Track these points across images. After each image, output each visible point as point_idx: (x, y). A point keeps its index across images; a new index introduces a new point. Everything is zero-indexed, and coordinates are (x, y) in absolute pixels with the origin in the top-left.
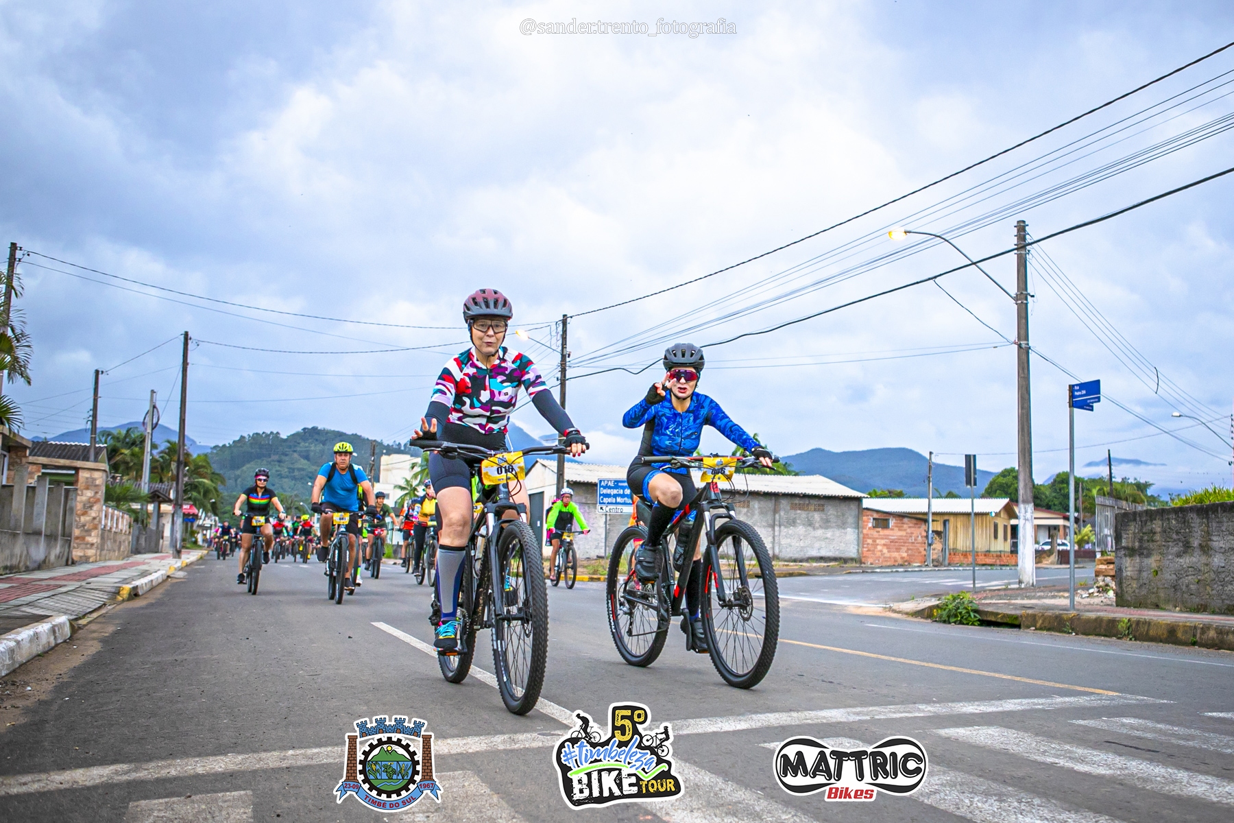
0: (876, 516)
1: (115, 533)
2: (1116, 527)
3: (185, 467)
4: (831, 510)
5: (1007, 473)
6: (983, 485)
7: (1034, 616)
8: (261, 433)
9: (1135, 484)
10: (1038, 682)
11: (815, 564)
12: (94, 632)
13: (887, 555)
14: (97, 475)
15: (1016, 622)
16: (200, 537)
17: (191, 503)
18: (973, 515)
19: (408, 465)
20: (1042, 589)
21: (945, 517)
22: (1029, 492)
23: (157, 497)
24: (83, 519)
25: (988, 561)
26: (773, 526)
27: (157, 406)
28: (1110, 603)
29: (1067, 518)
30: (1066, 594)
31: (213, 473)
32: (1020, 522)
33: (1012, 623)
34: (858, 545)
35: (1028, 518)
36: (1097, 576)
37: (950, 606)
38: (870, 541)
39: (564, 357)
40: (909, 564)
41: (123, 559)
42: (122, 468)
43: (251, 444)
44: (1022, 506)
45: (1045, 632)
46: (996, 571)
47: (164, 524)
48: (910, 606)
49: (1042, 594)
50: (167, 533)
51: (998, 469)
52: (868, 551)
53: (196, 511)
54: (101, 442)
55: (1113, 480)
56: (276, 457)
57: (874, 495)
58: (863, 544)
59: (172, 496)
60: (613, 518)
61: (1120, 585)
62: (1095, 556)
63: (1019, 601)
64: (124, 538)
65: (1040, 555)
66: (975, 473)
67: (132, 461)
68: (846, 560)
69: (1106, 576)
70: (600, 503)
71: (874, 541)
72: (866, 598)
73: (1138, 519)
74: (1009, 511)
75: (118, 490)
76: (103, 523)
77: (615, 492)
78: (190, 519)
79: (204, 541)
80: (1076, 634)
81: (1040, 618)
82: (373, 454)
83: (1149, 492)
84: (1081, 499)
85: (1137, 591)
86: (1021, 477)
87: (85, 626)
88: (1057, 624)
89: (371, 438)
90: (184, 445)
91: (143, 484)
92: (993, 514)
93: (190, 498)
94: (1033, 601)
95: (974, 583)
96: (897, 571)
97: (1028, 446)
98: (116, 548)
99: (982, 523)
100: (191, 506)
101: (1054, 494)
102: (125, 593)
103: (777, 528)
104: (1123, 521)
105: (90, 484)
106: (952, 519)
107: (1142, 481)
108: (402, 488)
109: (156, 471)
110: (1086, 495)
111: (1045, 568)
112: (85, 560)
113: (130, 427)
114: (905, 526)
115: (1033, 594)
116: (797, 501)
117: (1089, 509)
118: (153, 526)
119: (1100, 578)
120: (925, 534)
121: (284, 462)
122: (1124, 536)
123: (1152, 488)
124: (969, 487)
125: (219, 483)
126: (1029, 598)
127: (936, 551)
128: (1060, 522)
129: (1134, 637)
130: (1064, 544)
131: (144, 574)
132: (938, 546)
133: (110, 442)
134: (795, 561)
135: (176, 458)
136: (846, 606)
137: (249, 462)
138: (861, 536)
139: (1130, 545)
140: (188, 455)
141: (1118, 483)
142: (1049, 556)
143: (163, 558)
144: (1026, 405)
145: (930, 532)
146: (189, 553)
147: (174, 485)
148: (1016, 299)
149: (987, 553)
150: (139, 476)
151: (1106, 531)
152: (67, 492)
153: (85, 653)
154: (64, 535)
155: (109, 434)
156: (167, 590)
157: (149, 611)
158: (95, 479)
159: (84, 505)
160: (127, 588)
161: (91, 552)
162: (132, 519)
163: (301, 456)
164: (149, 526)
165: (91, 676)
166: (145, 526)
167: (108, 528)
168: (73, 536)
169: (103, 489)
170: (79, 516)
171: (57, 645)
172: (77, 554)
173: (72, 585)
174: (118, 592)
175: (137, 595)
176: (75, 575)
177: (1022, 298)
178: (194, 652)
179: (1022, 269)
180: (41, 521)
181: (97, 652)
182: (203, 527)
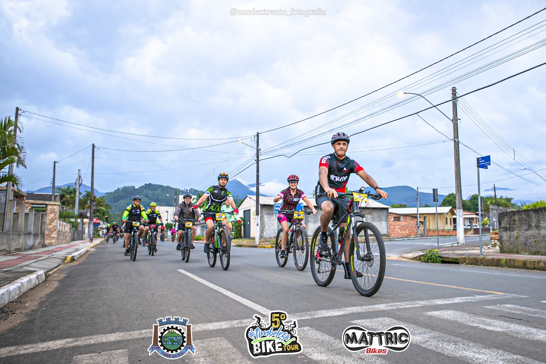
0: (395, 216)
1: (64, 232)
2: (499, 219)
3: (94, 202)
4: (375, 214)
5: (451, 195)
6: (441, 201)
7: (465, 259)
8: (127, 186)
9: (506, 199)
10: (468, 289)
12: (56, 277)
13: (400, 232)
14: (55, 207)
15: (457, 261)
16: (101, 233)
17: (97, 218)
18: (437, 214)
20: (467, 246)
21: (424, 215)
22: (460, 203)
23: (82, 216)
24: (50, 227)
25: (444, 234)
27: (81, 176)
28: (497, 251)
29: (478, 215)
30: (478, 248)
31: (106, 205)
32: (458, 217)
33: (455, 262)
34: (387, 229)
35: (460, 215)
36: (491, 240)
37: (428, 255)
38: (392, 227)
39: (258, 151)
40: (410, 236)
41: (67, 243)
42: (66, 203)
43: (123, 191)
44: (458, 210)
45: (470, 266)
46: (447, 238)
47: (85, 228)
48: (411, 255)
49: (468, 248)
50: (86, 231)
51: (446, 194)
52: (392, 231)
53: (98, 221)
54: (57, 192)
55: (496, 197)
57: (393, 207)
58: (389, 228)
59: (88, 215)
61: (501, 243)
62: (490, 231)
63: (458, 252)
64: (67, 234)
65: (466, 231)
66: (437, 197)
67: (71, 200)
69: (495, 240)
70: (275, 214)
71: (394, 227)
72: (393, 252)
73: (508, 215)
74: (452, 212)
75: (65, 213)
76: (58, 228)
78: (96, 225)
79: (103, 234)
80: (484, 266)
81: (467, 259)
82: (176, 195)
83: (512, 202)
84: (483, 206)
85: (509, 246)
86: (457, 198)
87: (51, 274)
88: (475, 262)
89: (175, 187)
90: (93, 193)
91: (75, 210)
92: (445, 214)
93: (96, 216)
94: (464, 252)
95: (438, 244)
96: (405, 240)
97: (459, 184)
98: (65, 239)
99: (441, 218)
100: (97, 220)
101: (471, 204)
102: (69, 259)
104: (502, 216)
105: (52, 211)
106: (427, 216)
107: (509, 197)
109: (81, 204)
110: (485, 204)
111: (468, 236)
112: (51, 244)
113: (69, 185)
114: (407, 220)
115: (464, 248)
117: (487, 210)
118: (80, 229)
119: (493, 241)
120: (416, 223)
122: (503, 222)
123: (513, 200)
124: (435, 202)
125: (109, 209)
126: (462, 250)
127: (421, 230)
128: (474, 216)
129: (508, 266)
130: (476, 226)
131: (77, 250)
132: (422, 228)
133: (61, 192)
135: (90, 198)
137: (121, 199)
138: (389, 225)
139: (505, 226)
140: (95, 197)
141: (498, 198)
142: (470, 231)
143: (85, 243)
144: (458, 167)
145: (418, 222)
146: (96, 240)
147: (89, 210)
148: (452, 121)
149: (443, 230)
150: (74, 207)
151: (494, 220)
152: (42, 215)
153: (52, 287)
154: (41, 234)
155: (60, 189)
156: (87, 257)
157: (79, 267)
158: (54, 209)
159: (50, 221)
160: (70, 256)
161: (53, 241)
162: (71, 226)
163: (144, 196)
164: (78, 229)
165: (55, 298)
166: (77, 228)
167: (61, 230)
168: (45, 234)
169: (58, 213)
170: (48, 225)
171: (39, 284)
172: (47, 242)
173: (46, 256)
174: (65, 259)
175: (74, 260)
176: (46, 251)
177: (455, 120)
178: (100, 285)
179: (455, 108)
180: (31, 229)
181: (57, 287)
182: (102, 228)
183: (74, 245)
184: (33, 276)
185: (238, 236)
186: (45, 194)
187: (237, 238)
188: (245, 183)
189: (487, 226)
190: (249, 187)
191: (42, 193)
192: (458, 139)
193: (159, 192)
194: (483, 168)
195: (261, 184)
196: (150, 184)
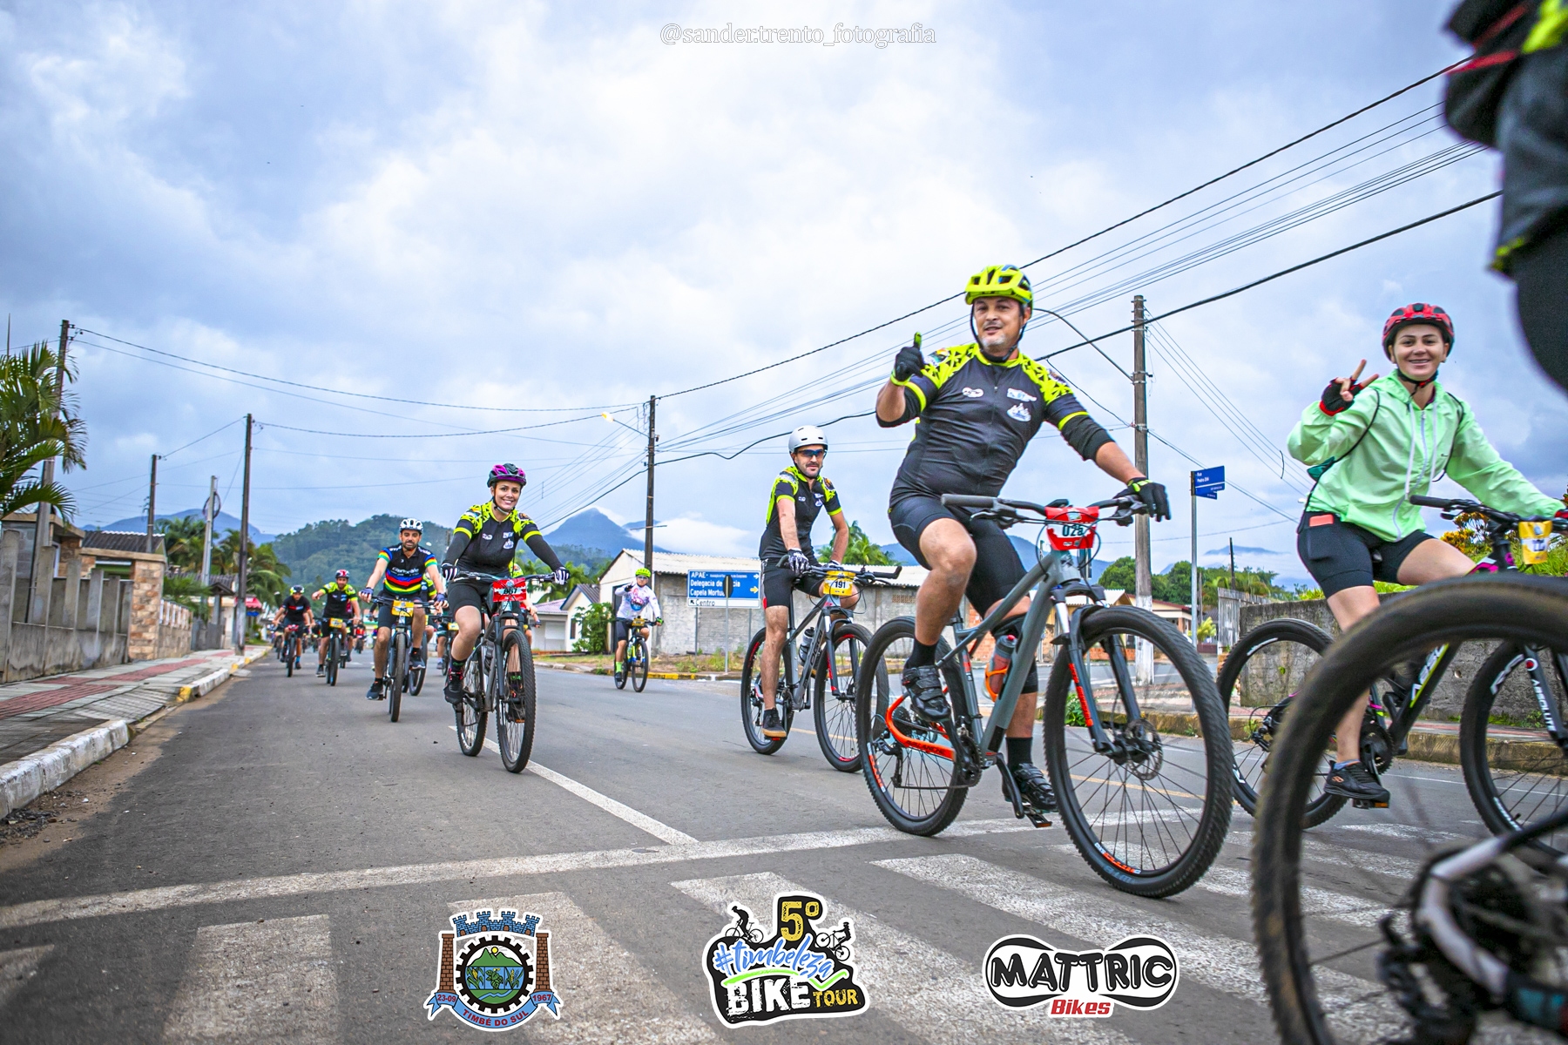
1: (174, 628)
2: (1240, 621)
3: (249, 556)
5: (1123, 562)
6: (1097, 575)
8: (328, 520)
9: (1258, 574)
14: (154, 567)
16: (263, 632)
17: (254, 596)
20: (1160, 687)
22: (1146, 582)
23: (218, 590)
24: (140, 614)
27: (218, 492)
29: (1189, 611)
31: (277, 564)
39: (651, 441)
41: (182, 656)
42: (181, 558)
43: (318, 533)
44: (1139, 599)
45: (1165, 734)
47: (225, 619)
49: (1161, 693)
50: (229, 628)
51: (1113, 559)
53: (258, 604)
54: (158, 531)
55: (1235, 569)
56: (344, 547)
59: (234, 588)
60: (704, 611)
61: (1245, 684)
62: (1216, 652)
64: (183, 633)
67: (191, 551)
70: (690, 596)
73: (1265, 613)
75: (177, 583)
76: (161, 617)
77: (706, 584)
78: (253, 612)
79: (268, 636)
81: (1160, 719)
83: (1273, 583)
84: (1201, 590)
85: (1263, 689)
86: (1139, 568)
87: (143, 730)
88: (1178, 725)
90: (247, 535)
91: (203, 576)
93: (253, 591)
94: (1153, 701)
97: (1145, 535)
98: (175, 644)
100: (254, 600)
101: (1172, 585)
102: (186, 694)
104: (1248, 615)
105: (148, 577)
107: (1266, 571)
109: (217, 561)
110: (1207, 587)
112: (142, 657)
113: (189, 514)
115: (1152, 692)
116: (899, 593)
117: (1210, 602)
118: (213, 621)
121: (353, 551)
123: (1276, 578)
125: (284, 575)
126: (1148, 696)
128: (1179, 615)
131: (205, 673)
133: (168, 531)
135: (238, 548)
137: (314, 552)
140: (250, 545)
141: (1240, 573)
143: (224, 655)
146: (252, 648)
147: (237, 575)
148: (1133, 379)
150: (199, 567)
151: (1228, 625)
153: (145, 761)
154: (119, 631)
155: (166, 523)
156: (230, 690)
157: (211, 713)
158: (152, 572)
159: (141, 599)
160: (190, 687)
161: (148, 649)
162: (192, 614)
163: (371, 546)
164: (209, 621)
165: (151, 787)
166: (206, 621)
167: (166, 624)
168: (129, 632)
169: (162, 582)
170: (136, 611)
171: (114, 752)
173: (131, 685)
174: (177, 693)
175: (198, 696)
176: (131, 674)
177: (1140, 377)
178: (262, 759)
179: (1140, 348)
180: (96, 617)
181: (158, 760)
182: (267, 621)
183: (197, 661)
184: (100, 733)
186: (128, 533)
187: (596, 653)
188: (619, 520)
189: (1209, 640)
190: (628, 530)
191: (123, 533)
192: (1145, 422)
194: (1204, 495)
195: (657, 522)
196: (384, 517)
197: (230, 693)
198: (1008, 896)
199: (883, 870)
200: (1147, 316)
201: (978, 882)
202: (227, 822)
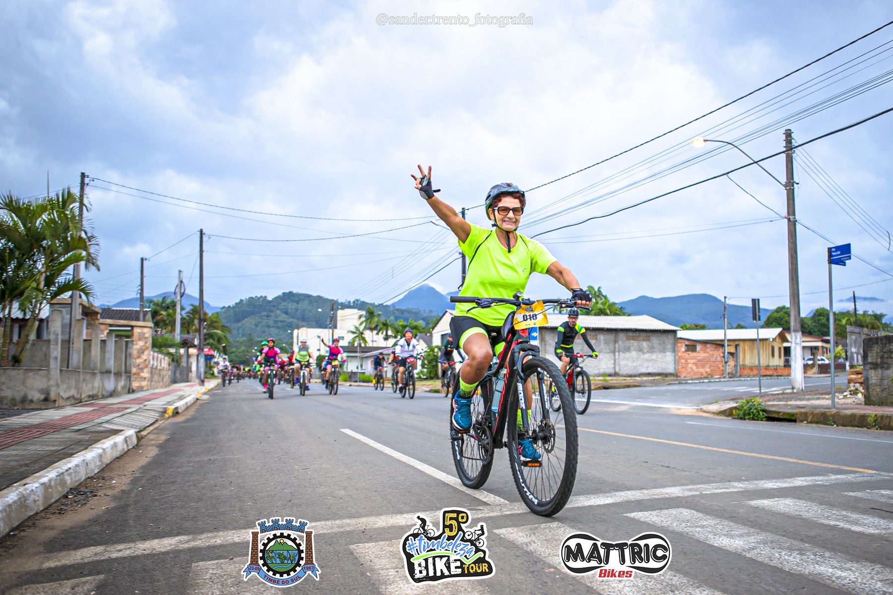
0: (687, 343)
1: (160, 369)
2: (863, 349)
3: (205, 321)
4: (655, 340)
5: (780, 309)
6: (764, 319)
7: (806, 414)
8: (254, 297)
9: (873, 315)
10: (816, 464)
11: (645, 378)
12: (152, 440)
13: (696, 370)
14: (146, 330)
15: (793, 418)
16: (216, 371)
17: (209, 347)
18: (757, 340)
19: (357, 316)
20: (810, 392)
21: (736, 343)
22: (797, 322)
23: (186, 344)
24: (138, 361)
25: (768, 373)
26: (614, 352)
27: (184, 281)
28: (859, 402)
29: (827, 342)
30: (828, 397)
31: (223, 326)
32: (793, 346)
33: (790, 419)
34: (675, 364)
35: (797, 342)
36: (849, 383)
37: (745, 408)
38: (683, 361)
40: (712, 377)
41: (165, 388)
42: (161, 324)
43: (248, 305)
44: (793, 334)
45: (814, 425)
46: (774, 380)
47: (191, 362)
48: (715, 407)
49: (810, 397)
50: (194, 368)
51: (773, 307)
52: (682, 368)
53: (212, 352)
54: (146, 307)
55: (857, 312)
56: (265, 313)
57: (684, 328)
58: (678, 363)
59: (196, 342)
61: (867, 388)
62: (845, 369)
63: (793, 403)
64: (165, 373)
65: (806, 367)
66: (759, 311)
67: (168, 319)
68: (666, 375)
69: (856, 383)
71: (686, 360)
72: (683, 402)
73: (880, 342)
74: (783, 337)
75: (160, 340)
76: (151, 363)
78: (209, 358)
80: (837, 426)
81: (811, 414)
82: (332, 310)
83: (884, 321)
85: (880, 394)
86: (792, 314)
87: (146, 436)
88: (822, 419)
89: (330, 298)
90: (203, 308)
91: (176, 335)
92: (771, 340)
93: (208, 344)
94: (804, 403)
95: (760, 390)
96: (703, 382)
97: (796, 291)
98: (161, 380)
99: (764, 347)
100: (209, 349)
101: (814, 324)
102: (170, 412)
103: (617, 354)
104: (869, 344)
105: (142, 337)
106: (741, 344)
107: (878, 313)
108: (353, 333)
109: (184, 326)
110: (837, 324)
111: (809, 377)
112: (141, 389)
113: (165, 295)
114: (708, 350)
115: (803, 397)
116: (631, 334)
117: (842, 335)
118: (184, 364)
119: (852, 385)
120: (722, 355)
121: (271, 316)
122: (870, 355)
123: (886, 317)
124: (755, 321)
125: (227, 333)
126: (800, 400)
127: (730, 367)
128: (819, 344)
129: (879, 427)
130: (822, 360)
131: (181, 398)
132: (732, 363)
133: (153, 307)
134: (630, 376)
135: (197, 316)
136: (669, 408)
137: (246, 317)
138: (677, 357)
139: (874, 361)
140: (205, 314)
141: (860, 315)
142: (812, 368)
143: (192, 386)
144: (794, 262)
145: (726, 353)
146: (209, 382)
147: (197, 334)
148: (785, 186)
149: (767, 367)
150: (173, 330)
151: (854, 350)
152: (127, 342)
153: (148, 456)
154: (126, 372)
155: (151, 301)
156: (198, 409)
157: (187, 424)
158: (144, 334)
159: (138, 351)
160: (171, 408)
161: (144, 383)
162: (170, 360)
163: (282, 312)
165: (154, 472)
166: (179, 364)
167: (155, 367)
168: (132, 373)
169: (150, 340)
170: (136, 359)
171: (128, 450)
172: (135, 385)
173: (135, 407)
174: (165, 411)
175: (177, 413)
176: (135, 400)
177: (790, 185)
178: (222, 454)
179: (790, 165)
180: (111, 364)
181: (157, 455)
182: (217, 363)
183: (175, 390)
184: (119, 439)
185: (432, 375)
186: (128, 309)
187: (432, 378)
188: (443, 290)
189: (841, 360)
191: (125, 309)
192: (795, 215)
193: (305, 305)
194: (837, 263)
196: (291, 294)
197: (198, 411)
198: (718, 536)
199: (633, 519)
200: (794, 144)
201: (697, 527)
202: (203, 495)
